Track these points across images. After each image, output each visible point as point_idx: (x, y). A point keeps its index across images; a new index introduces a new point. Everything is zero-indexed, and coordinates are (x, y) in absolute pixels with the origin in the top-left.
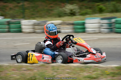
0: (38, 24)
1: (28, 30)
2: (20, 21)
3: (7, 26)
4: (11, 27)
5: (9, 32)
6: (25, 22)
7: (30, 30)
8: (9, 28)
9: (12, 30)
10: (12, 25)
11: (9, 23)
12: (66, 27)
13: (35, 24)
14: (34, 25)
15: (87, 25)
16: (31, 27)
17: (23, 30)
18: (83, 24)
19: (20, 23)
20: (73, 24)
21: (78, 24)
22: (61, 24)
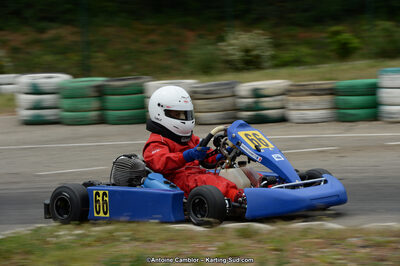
0: (207, 93)
2: (141, 85)
3: (94, 103)
4: (109, 105)
5: (102, 121)
8: (102, 109)
9: (111, 114)
10: (113, 100)
11: (101, 92)
12: (306, 103)
13: (196, 92)
14: (194, 95)
15: (385, 95)
18: (373, 90)
19: (141, 92)
20: (332, 92)
21: (352, 91)
22: (291, 91)
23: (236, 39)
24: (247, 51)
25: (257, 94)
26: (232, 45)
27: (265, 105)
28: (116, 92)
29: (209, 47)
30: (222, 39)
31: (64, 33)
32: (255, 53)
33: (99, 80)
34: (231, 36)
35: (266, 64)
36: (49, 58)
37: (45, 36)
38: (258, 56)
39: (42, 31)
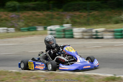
9: (66, 36)
16: (81, 34)
17: (75, 36)
20: (113, 31)
22: (104, 31)
25: (97, 32)
27: (99, 34)
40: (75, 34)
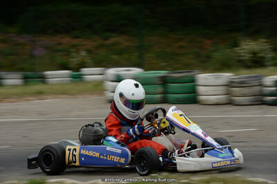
0: (241, 83)
1: (213, 99)
2: (193, 77)
3: (160, 89)
4: (170, 90)
6: (206, 79)
7: (218, 99)
8: (165, 93)
10: (173, 86)
11: (164, 81)
13: (232, 82)
14: (230, 85)
16: (221, 90)
17: (202, 98)
19: (193, 81)
23: (247, 45)
24: (254, 53)
26: (244, 49)
28: (175, 81)
29: (227, 50)
30: (236, 45)
31: (121, 40)
32: (260, 55)
33: (163, 73)
34: (243, 43)
35: (268, 63)
36: (115, 57)
37: (108, 42)
38: (262, 58)
39: (106, 39)
40: (201, 89)
